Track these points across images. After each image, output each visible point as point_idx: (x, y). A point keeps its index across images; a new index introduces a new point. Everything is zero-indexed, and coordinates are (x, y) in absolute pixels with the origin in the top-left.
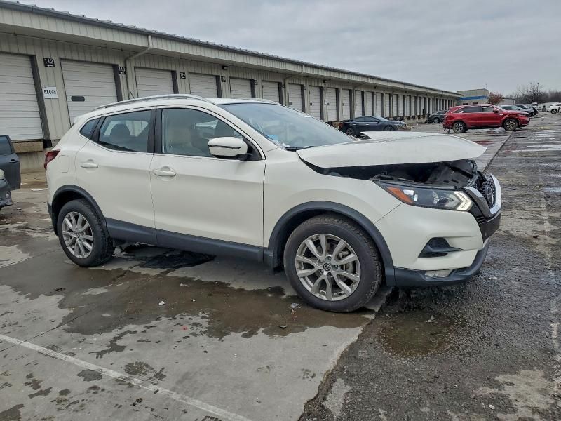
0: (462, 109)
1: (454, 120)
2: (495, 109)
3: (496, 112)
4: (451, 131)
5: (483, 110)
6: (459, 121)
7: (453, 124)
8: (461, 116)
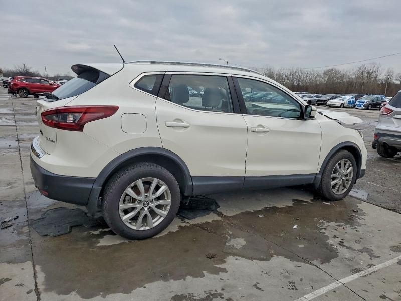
0: (26, 79)
1: (18, 87)
2: (50, 82)
3: (51, 84)
4: (18, 95)
5: (40, 82)
6: (23, 88)
7: (18, 90)
8: (24, 84)
